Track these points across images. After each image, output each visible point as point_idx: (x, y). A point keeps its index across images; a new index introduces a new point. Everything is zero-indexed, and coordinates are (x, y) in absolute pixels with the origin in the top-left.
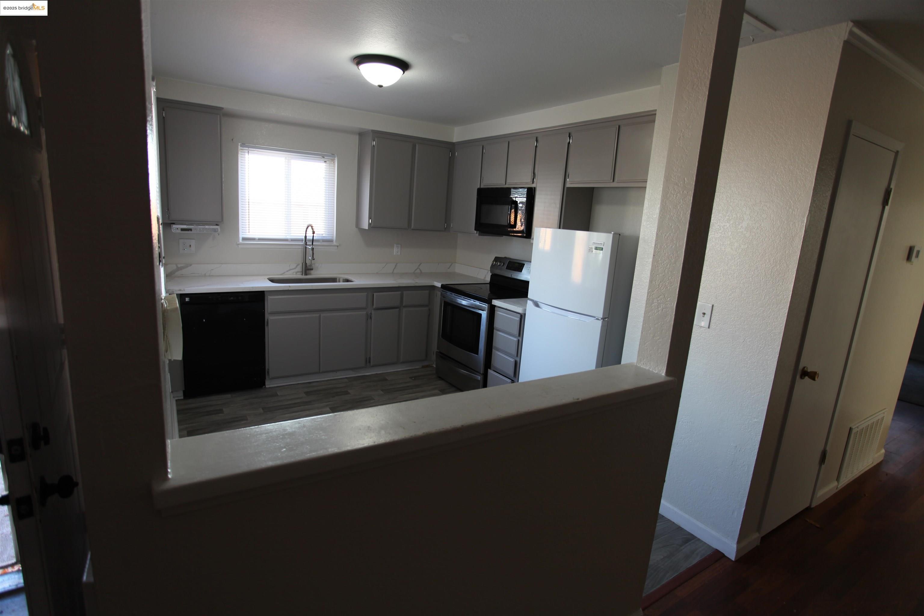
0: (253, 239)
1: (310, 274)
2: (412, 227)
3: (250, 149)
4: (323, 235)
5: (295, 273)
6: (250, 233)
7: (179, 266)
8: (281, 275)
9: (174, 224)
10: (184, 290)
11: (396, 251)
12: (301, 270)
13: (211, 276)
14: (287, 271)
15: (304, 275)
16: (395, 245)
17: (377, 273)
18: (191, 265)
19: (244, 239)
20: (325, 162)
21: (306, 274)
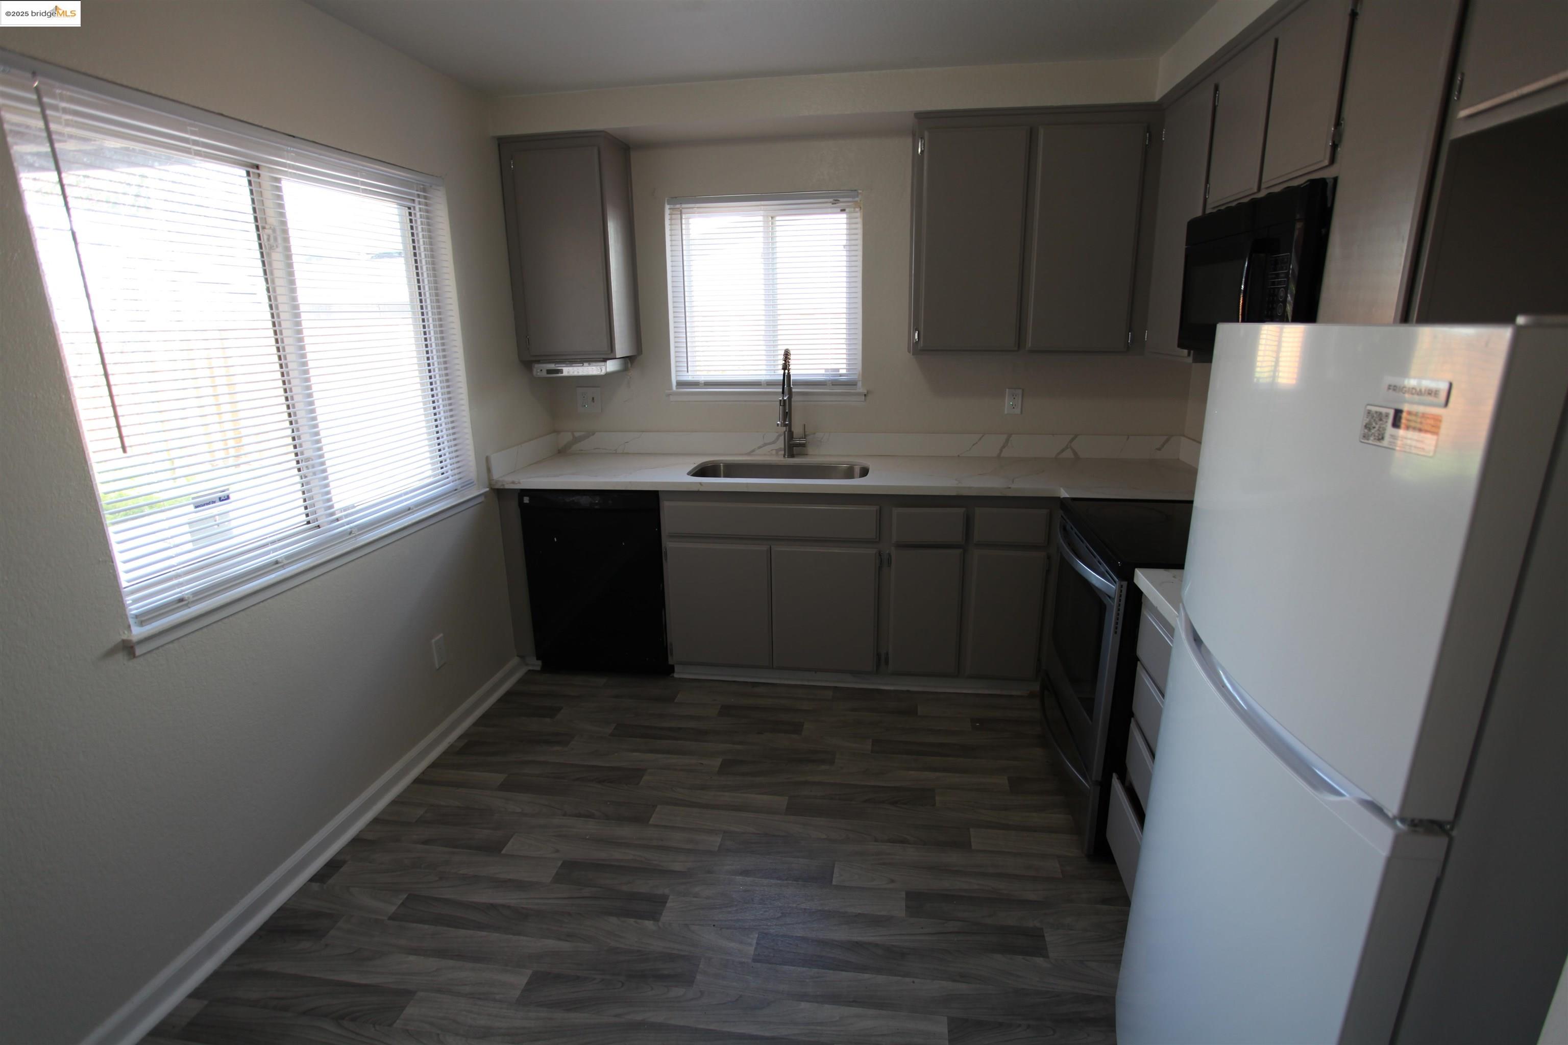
0: (695, 384)
1: (805, 454)
2: (1029, 344)
3: (684, 206)
4: (839, 371)
5: (774, 452)
6: (690, 373)
7: (577, 434)
8: (749, 454)
9: (538, 362)
10: (519, 483)
11: (1010, 405)
12: (783, 447)
13: (625, 454)
14: (760, 447)
15: (788, 457)
16: (1007, 390)
17: (959, 456)
18: (593, 434)
19: (681, 384)
20: (843, 210)
21: (792, 455)
